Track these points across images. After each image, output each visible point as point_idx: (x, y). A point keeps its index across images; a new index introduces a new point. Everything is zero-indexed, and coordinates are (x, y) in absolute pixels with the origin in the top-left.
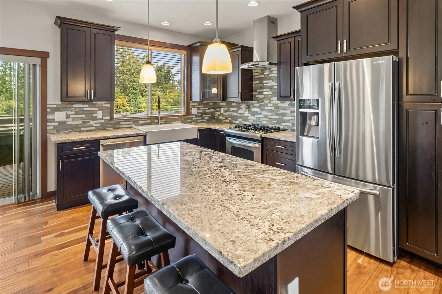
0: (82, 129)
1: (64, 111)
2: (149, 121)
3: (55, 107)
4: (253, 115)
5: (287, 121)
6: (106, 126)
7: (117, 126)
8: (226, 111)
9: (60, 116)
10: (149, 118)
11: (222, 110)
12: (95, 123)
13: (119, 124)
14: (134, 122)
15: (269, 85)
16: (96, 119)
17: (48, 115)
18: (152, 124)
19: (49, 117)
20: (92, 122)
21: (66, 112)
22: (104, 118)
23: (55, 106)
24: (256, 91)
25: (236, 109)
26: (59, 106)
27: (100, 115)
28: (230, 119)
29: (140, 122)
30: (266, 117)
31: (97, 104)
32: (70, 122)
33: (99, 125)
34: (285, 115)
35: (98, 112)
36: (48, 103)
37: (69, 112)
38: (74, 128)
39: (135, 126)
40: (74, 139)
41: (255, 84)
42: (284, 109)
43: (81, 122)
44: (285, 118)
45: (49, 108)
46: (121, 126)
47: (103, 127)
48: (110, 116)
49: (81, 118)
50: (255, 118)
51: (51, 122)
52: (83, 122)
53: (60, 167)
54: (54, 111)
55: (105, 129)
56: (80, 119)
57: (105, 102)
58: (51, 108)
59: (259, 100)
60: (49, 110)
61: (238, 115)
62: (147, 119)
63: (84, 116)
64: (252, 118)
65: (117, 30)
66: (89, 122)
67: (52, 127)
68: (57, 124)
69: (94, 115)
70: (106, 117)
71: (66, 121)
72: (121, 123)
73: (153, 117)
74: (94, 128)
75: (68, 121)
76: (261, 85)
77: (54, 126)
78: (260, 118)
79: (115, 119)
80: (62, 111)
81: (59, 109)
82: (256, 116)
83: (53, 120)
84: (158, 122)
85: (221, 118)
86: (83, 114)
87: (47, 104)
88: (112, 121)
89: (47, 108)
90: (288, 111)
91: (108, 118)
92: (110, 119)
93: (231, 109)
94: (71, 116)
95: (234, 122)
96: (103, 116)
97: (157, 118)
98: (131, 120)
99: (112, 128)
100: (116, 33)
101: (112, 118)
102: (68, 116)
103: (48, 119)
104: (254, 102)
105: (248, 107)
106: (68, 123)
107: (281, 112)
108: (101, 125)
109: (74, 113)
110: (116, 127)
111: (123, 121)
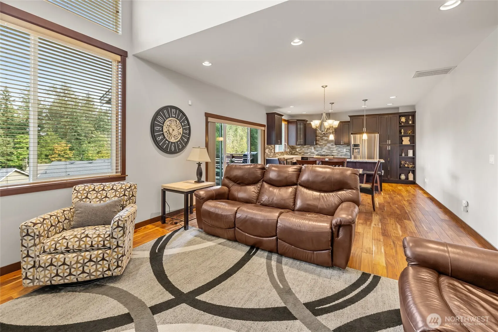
4: (318, 151)
5: (335, 153)
8: (300, 150)
11: (297, 150)
15: (325, 139)
24: (319, 141)
25: (307, 149)
28: (303, 153)
30: (324, 151)
34: (333, 150)
37: (268, 149)
41: (318, 138)
42: (333, 148)
44: (333, 151)
50: (318, 153)
59: (320, 145)
61: (308, 151)
64: (317, 152)
76: (321, 139)
78: (321, 152)
82: (319, 151)
85: (296, 153)
89: (265, 147)
90: (335, 149)
93: (304, 149)
95: (305, 155)
104: (317, 146)
105: (314, 148)
107: (332, 149)
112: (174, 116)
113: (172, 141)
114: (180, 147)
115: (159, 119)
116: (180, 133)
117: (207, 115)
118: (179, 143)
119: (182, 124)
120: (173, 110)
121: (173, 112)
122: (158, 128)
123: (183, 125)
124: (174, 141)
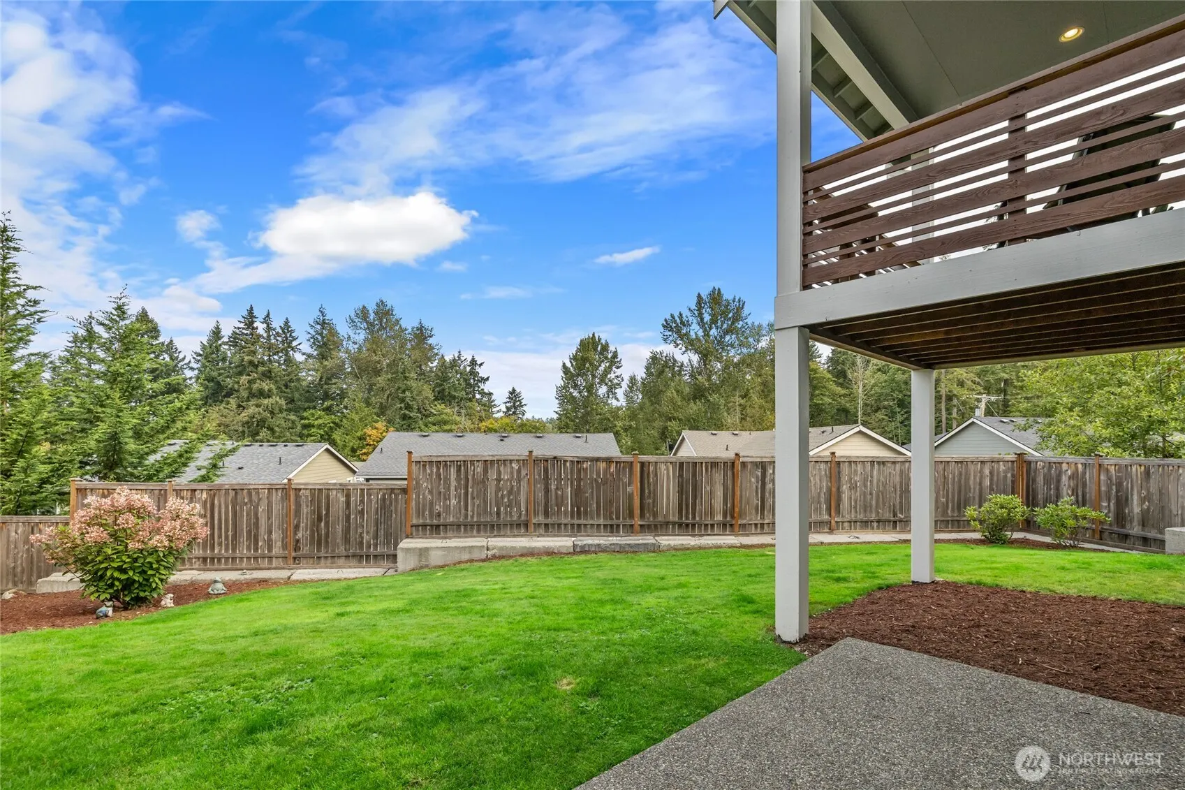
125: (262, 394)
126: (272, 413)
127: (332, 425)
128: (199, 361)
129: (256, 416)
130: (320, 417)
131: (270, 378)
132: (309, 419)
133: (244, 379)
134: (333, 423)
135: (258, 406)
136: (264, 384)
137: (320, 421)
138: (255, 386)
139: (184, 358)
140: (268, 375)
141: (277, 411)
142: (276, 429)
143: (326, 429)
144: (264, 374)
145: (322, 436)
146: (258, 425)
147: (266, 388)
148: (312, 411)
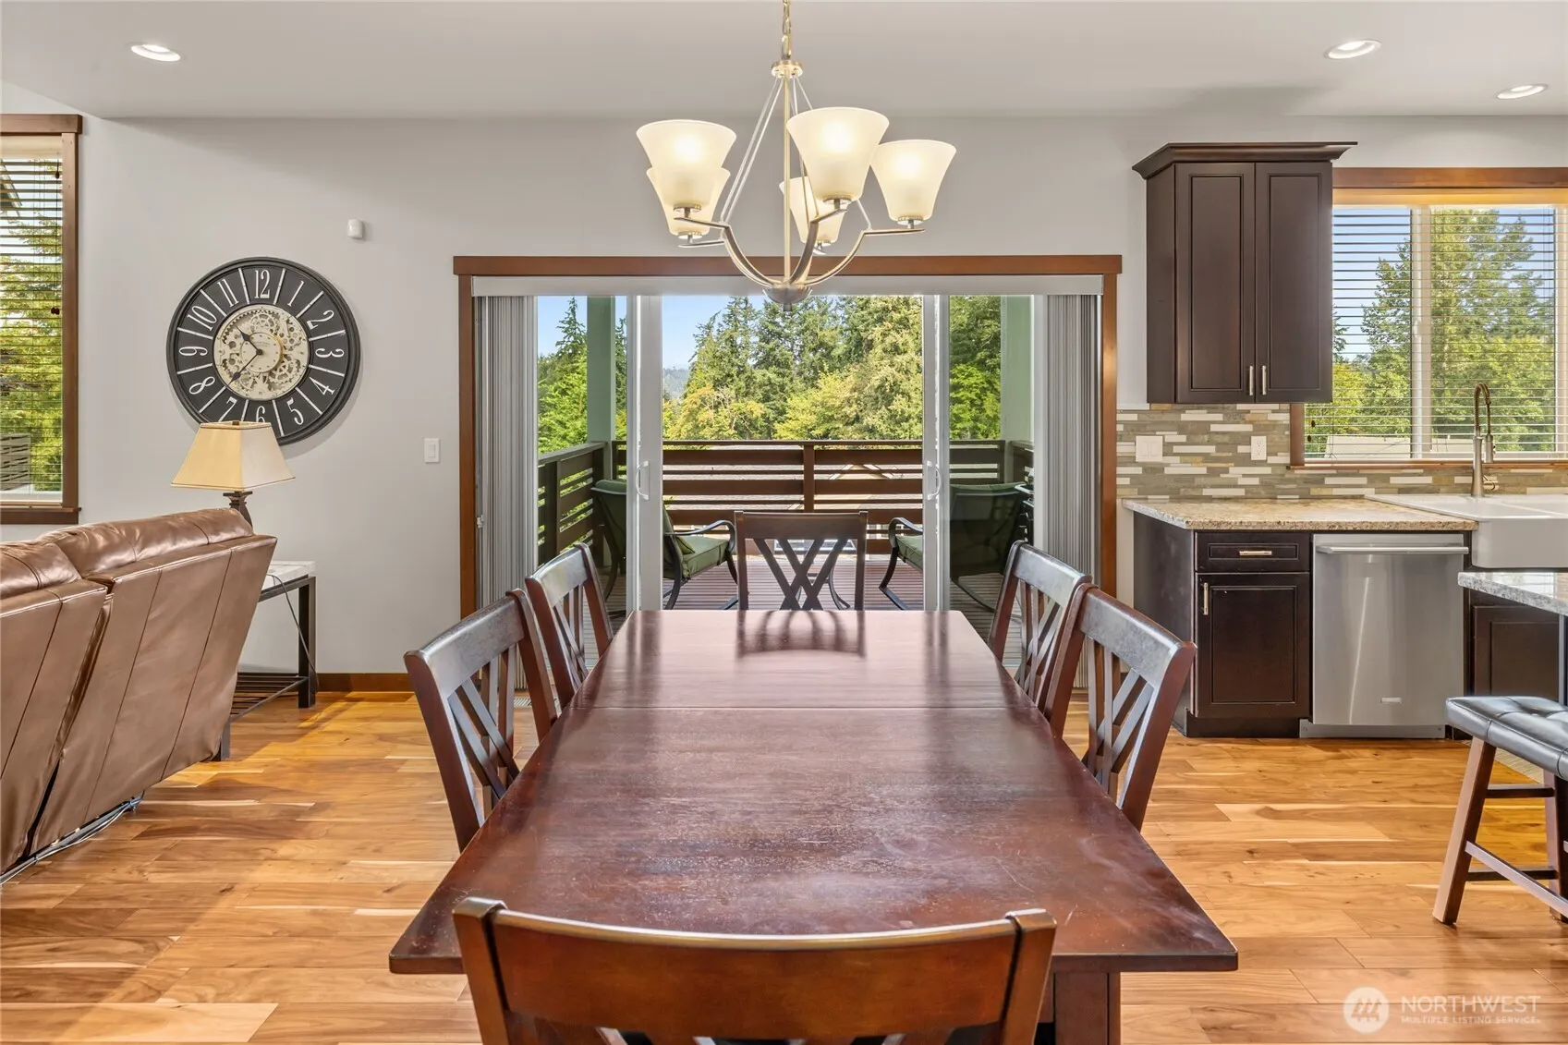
0: (1207, 492)
1: (1157, 433)
2: (1428, 480)
3: (1136, 419)
6: (1278, 486)
7: (1315, 491)
9: (1147, 449)
10: (1428, 468)
12: (1244, 476)
13: (1319, 481)
14: (1372, 480)
16: (1246, 460)
17: (1118, 443)
18: (1442, 490)
19: (1122, 448)
20: (1235, 472)
21: (1163, 436)
22: (1272, 460)
23: (1134, 417)
26: (1144, 417)
27: (1258, 447)
29: (1394, 480)
31: (1248, 412)
32: (1175, 467)
33: (1256, 481)
35: (1253, 438)
36: (1120, 406)
37: (1173, 437)
38: (1184, 487)
39: (1376, 493)
40: (1241, 522)
43: (1203, 470)
45: (1121, 422)
46: (1325, 492)
47: (1268, 492)
48: (1289, 454)
49: (1206, 458)
51: (1125, 465)
52: (1208, 469)
53: (1206, 606)
54: (1133, 431)
55: (1276, 499)
56: (1200, 459)
57: (1276, 406)
58: (1126, 423)
60: (1120, 428)
62: (1422, 471)
63: (1211, 449)
65: (1337, 155)
66: (1226, 471)
67: (1127, 481)
68: (1139, 471)
69: (1242, 449)
70: (1276, 455)
71: (1161, 464)
72: (1328, 481)
73: (1442, 463)
74: (1241, 492)
75: (1168, 465)
77: (1132, 476)
79: (1306, 465)
80: (1153, 433)
81: (1145, 426)
83: (1131, 460)
84: (1473, 485)
86: (1209, 443)
87: (1115, 412)
88: (1297, 472)
89: (1116, 422)
91: (1284, 458)
92: (1292, 464)
94: (1176, 449)
96: (1268, 454)
97: (1466, 469)
98: (1361, 472)
99: (1298, 497)
100: (1336, 163)
101: (1296, 462)
102: (1168, 449)
103: (1118, 455)
106: (1168, 471)
108: (1261, 482)
109: (1183, 438)
110: (1312, 493)
111: (1334, 472)
112: (267, 296)
113: (254, 395)
114: (300, 419)
115: (198, 315)
116: (298, 362)
117: (467, 268)
118: (290, 402)
119: (309, 323)
120: (260, 275)
121: (262, 282)
122: (192, 351)
123: (311, 327)
124: (267, 395)
125: (896, 350)
126: (907, 372)
127: (986, 385)
128: (843, 306)
129: (889, 379)
130: (970, 375)
131: (906, 327)
132: (958, 378)
133: (878, 330)
134: (989, 382)
135: (892, 365)
136: (898, 336)
137: (972, 380)
138: (889, 340)
139: (831, 303)
140: (904, 323)
141: (913, 369)
142: (912, 394)
143: (978, 391)
144: (900, 322)
145: (972, 401)
146: (892, 390)
147: (901, 341)
148: (962, 367)
